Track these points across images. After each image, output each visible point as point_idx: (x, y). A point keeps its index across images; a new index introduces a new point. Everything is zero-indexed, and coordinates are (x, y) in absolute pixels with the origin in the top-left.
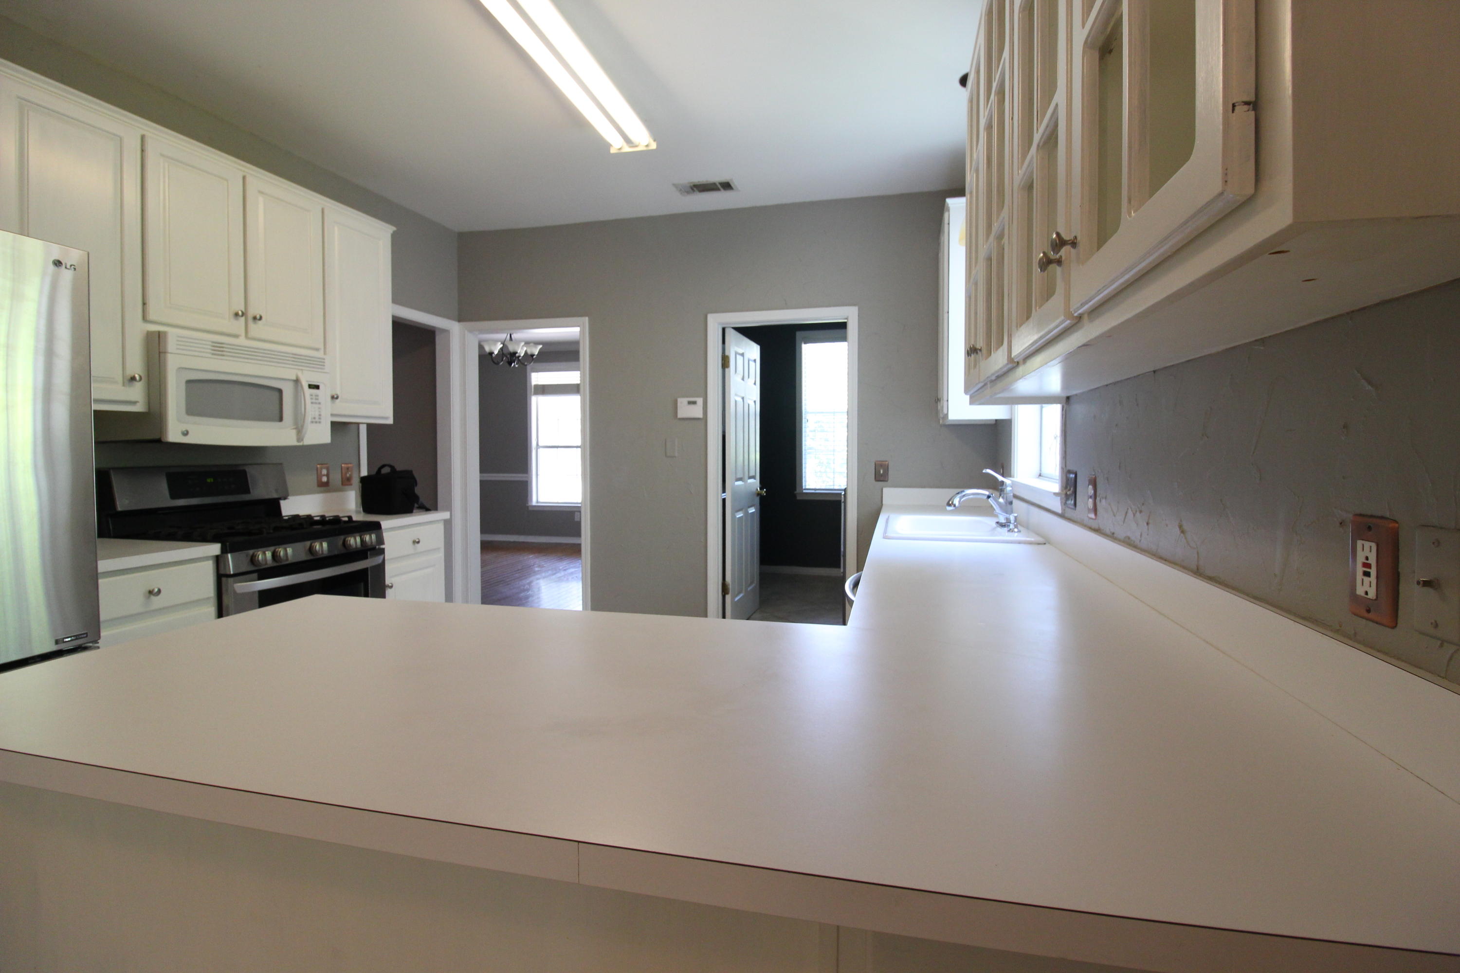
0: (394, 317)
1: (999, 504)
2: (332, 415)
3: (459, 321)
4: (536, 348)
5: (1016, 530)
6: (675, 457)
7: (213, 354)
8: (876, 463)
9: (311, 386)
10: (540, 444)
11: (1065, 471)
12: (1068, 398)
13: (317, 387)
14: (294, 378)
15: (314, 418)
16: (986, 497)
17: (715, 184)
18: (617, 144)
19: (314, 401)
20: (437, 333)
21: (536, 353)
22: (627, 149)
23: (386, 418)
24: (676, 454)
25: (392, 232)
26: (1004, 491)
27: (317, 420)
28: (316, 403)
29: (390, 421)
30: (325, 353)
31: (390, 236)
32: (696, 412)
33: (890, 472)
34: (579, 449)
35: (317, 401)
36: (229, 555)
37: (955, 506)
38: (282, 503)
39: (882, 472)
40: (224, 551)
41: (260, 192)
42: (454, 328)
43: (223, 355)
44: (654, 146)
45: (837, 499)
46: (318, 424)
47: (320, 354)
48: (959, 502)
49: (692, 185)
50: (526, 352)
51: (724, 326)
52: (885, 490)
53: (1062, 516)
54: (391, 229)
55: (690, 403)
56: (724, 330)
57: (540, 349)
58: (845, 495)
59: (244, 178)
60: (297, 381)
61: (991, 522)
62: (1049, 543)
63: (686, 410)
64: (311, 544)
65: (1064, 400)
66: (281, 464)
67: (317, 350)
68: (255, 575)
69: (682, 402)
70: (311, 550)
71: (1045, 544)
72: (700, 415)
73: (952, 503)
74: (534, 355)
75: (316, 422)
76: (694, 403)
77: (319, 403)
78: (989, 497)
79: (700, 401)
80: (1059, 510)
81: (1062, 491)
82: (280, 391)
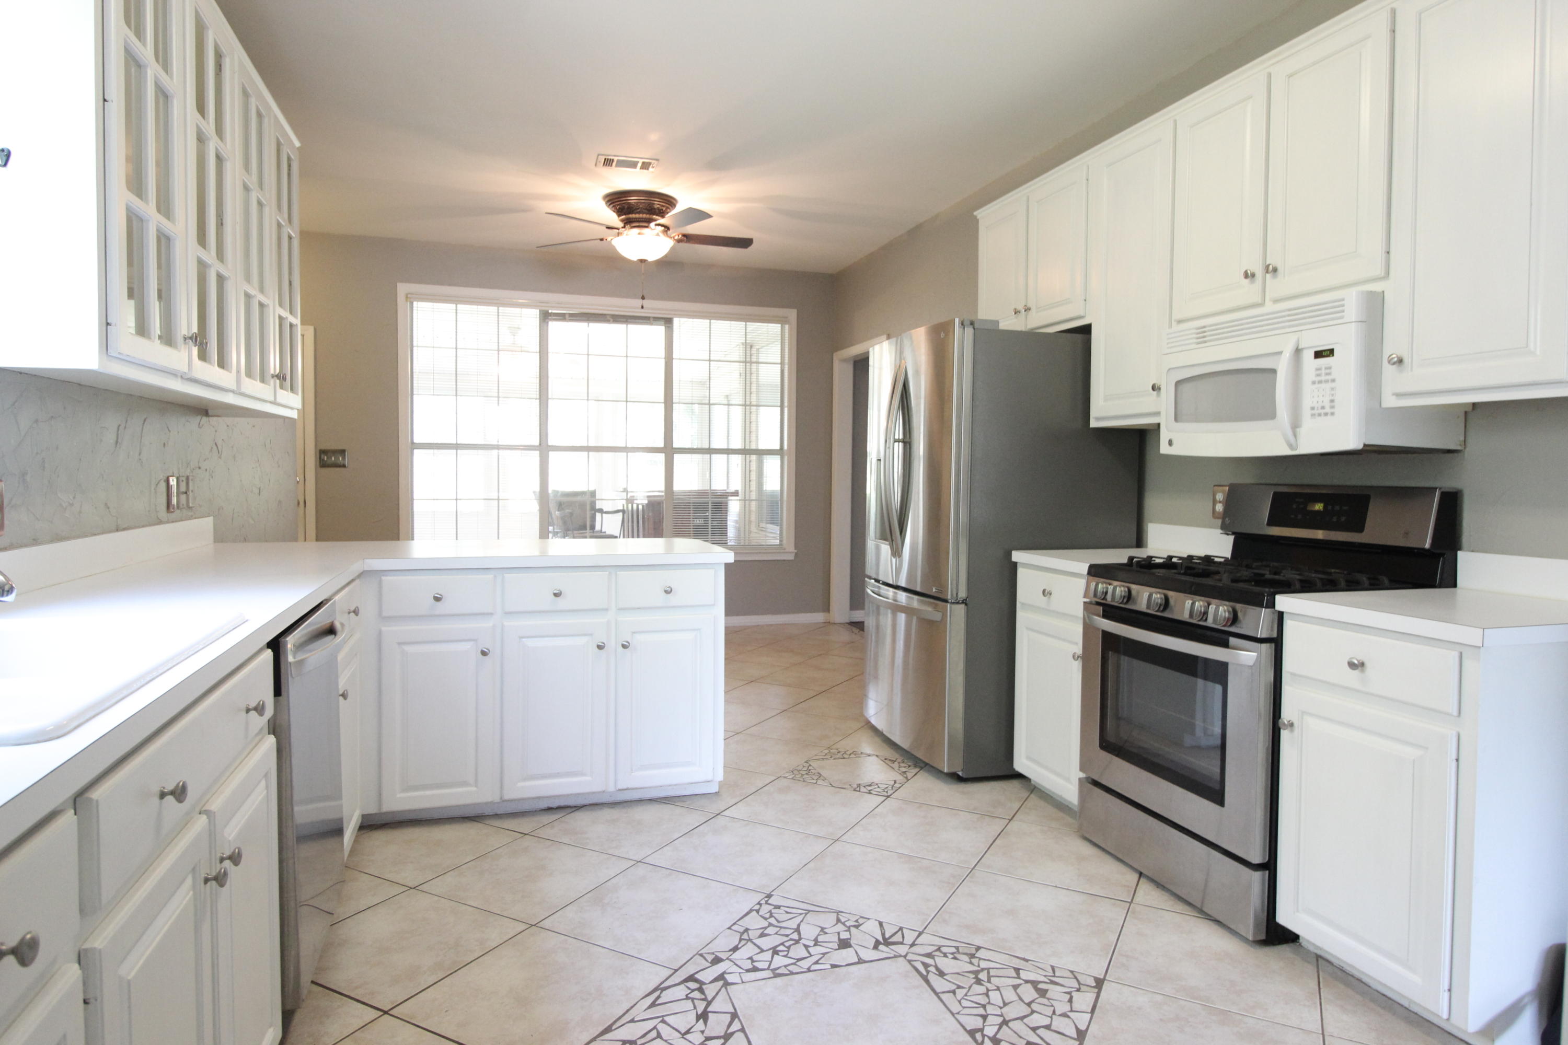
7: (1198, 343)
9: (1318, 355)
13: (1331, 352)
15: (1323, 408)
19: (1323, 378)
27: (1328, 410)
28: (1327, 381)
35: (1329, 378)
40: (1088, 572)
46: (1329, 417)
75: (1326, 414)
77: (1333, 381)
82: (1274, 373)
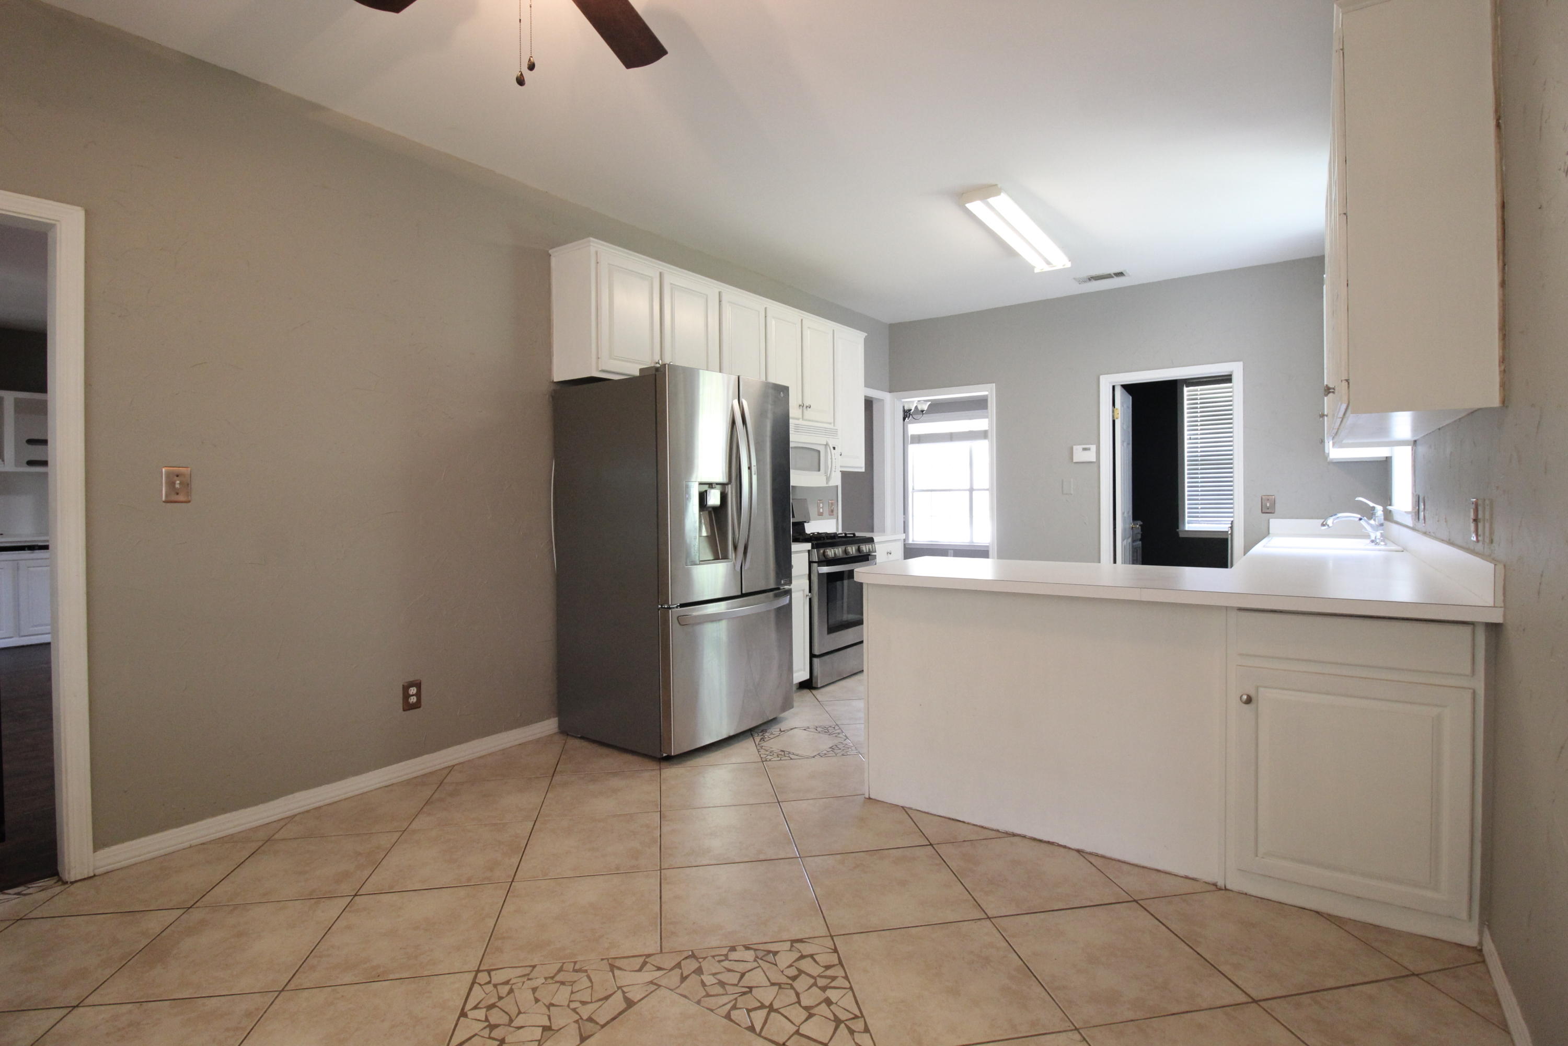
0: (865, 396)
1: (1371, 525)
2: (841, 467)
3: (890, 392)
4: (926, 404)
5: (1382, 543)
6: (1071, 494)
8: (1263, 497)
9: (831, 448)
10: (915, 488)
11: (1415, 495)
12: (1415, 441)
13: (834, 449)
14: (825, 443)
16: (1358, 519)
17: (1110, 274)
18: (1040, 267)
19: (833, 458)
20: (874, 402)
21: (926, 409)
22: (1047, 268)
23: (861, 468)
24: (1072, 492)
25: (864, 337)
26: (1375, 514)
27: (835, 470)
29: (863, 470)
30: (834, 426)
31: (863, 339)
32: (1090, 456)
33: (1277, 505)
34: (988, 492)
35: (835, 458)
36: (815, 550)
37: (1328, 526)
38: (806, 524)
39: (1268, 505)
40: (813, 547)
41: (809, 328)
42: (887, 397)
43: (798, 432)
44: (1069, 265)
45: (1224, 536)
47: (831, 426)
48: (1333, 523)
49: (1089, 277)
50: (916, 407)
51: (1114, 384)
52: (1272, 521)
53: (1413, 529)
54: (863, 335)
55: (1085, 449)
56: (1114, 387)
57: (930, 405)
58: (1232, 534)
59: (802, 320)
60: (827, 445)
61: (1368, 541)
62: (1407, 551)
63: (1080, 455)
64: (846, 548)
65: (1412, 443)
66: (805, 499)
67: (830, 423)
68: (825, 563)
69: (1078, 449)
70: (846, 552)
71: (1403, 551)
72: (1094, 460)
73: (1326, 524)
74: (924, 411)
75: (835, 472)
76: (1088, 449)
77: (836, 460)
78: (1360, 519)
79: (1093, 448)
80: (1411, 525)
81: (1413, 510)
82: (819, 452)
